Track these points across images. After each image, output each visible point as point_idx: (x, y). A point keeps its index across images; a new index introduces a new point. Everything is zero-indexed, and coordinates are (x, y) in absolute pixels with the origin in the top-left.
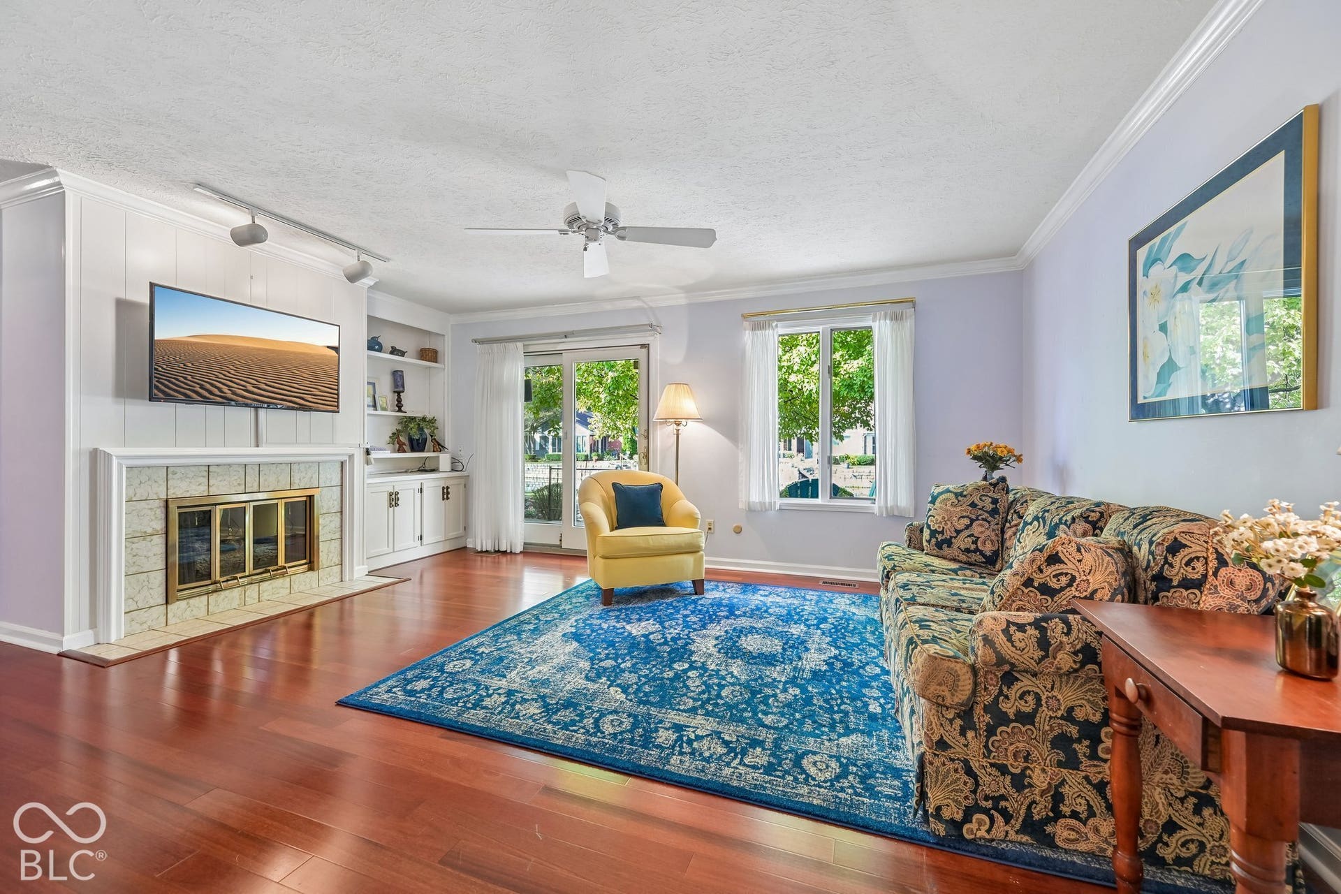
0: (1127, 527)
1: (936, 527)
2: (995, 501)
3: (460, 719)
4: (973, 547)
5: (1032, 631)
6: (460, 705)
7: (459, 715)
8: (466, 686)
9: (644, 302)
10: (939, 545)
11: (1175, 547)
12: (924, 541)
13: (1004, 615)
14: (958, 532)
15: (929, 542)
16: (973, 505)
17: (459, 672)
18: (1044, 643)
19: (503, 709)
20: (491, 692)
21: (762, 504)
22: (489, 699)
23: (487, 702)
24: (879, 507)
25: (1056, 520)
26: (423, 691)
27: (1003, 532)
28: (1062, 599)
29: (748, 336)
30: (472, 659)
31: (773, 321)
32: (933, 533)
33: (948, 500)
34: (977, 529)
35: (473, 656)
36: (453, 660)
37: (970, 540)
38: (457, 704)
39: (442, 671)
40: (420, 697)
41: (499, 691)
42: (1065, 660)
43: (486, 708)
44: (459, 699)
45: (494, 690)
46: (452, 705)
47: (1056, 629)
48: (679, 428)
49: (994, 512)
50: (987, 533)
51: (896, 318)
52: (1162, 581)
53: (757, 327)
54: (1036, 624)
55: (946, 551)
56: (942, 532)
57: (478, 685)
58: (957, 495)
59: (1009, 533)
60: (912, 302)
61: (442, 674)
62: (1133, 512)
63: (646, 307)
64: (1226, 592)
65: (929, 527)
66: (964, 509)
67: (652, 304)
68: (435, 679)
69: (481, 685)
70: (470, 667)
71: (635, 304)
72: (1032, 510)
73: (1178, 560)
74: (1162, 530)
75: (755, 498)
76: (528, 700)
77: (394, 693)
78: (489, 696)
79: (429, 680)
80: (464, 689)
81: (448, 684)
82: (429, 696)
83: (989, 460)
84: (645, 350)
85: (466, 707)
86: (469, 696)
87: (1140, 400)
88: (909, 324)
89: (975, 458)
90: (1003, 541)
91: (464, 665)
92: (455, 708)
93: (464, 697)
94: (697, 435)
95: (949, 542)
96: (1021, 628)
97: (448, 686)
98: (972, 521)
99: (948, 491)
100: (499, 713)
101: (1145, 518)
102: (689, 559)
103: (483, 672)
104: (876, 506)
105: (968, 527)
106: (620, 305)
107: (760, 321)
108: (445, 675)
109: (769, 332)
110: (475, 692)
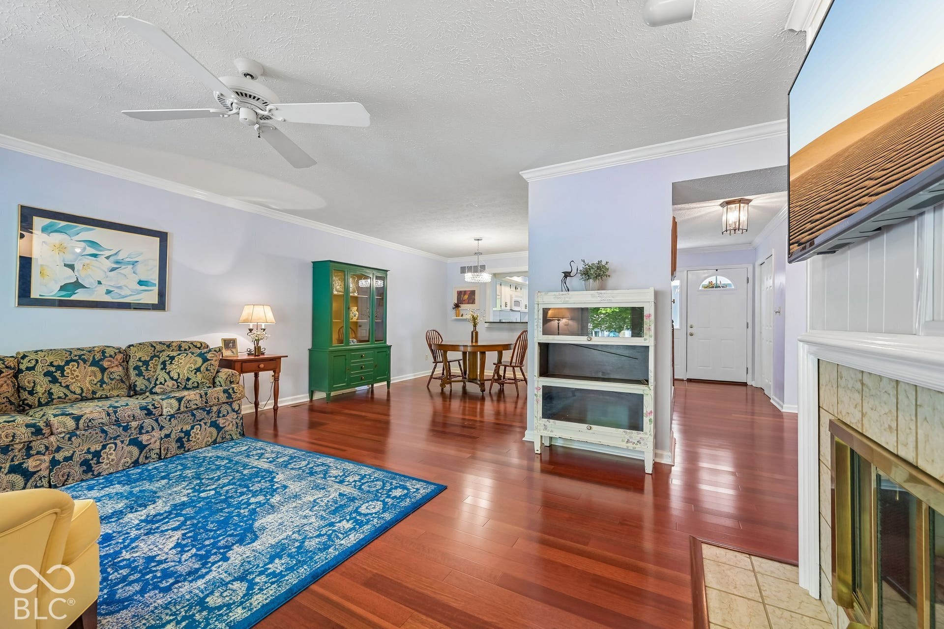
3: (373, 470)
6: (373, 477)
7: (374, 472)
8: (368, 489)
17: (371, 501)
19: (350, 474)
20: (353, 484)
22: (356, 479)
23: (357, 478)
26: (396, 488)
30: (360, 514)
35: (358, 517)
36: (376, 513)
38: (375, 478)
39: (385, 503)
40: (396, 483)
41: (348, 483)
43: (359, 475)
44: (373, 481)
45: (351, 484)
46: (377, 477)
57: (360, 488)
61: (384, 500)
68: (389, 496)
69: (358, 489)
70: (362, 504)
76: (334, 477)
77: (414, 488)
78: (355, 481)
79: (393, 495)
80: (369, 486)
81: (380, 491)
82: (391, 484)
85: (370, 476)
86: (367, 482)
91: (367, 508)
92: (376, 476)
93: (370, 482)
97: (380, 489)
100: (353, 471)
103: (353, 499)
108: (382, 499)
110: (363, 484)
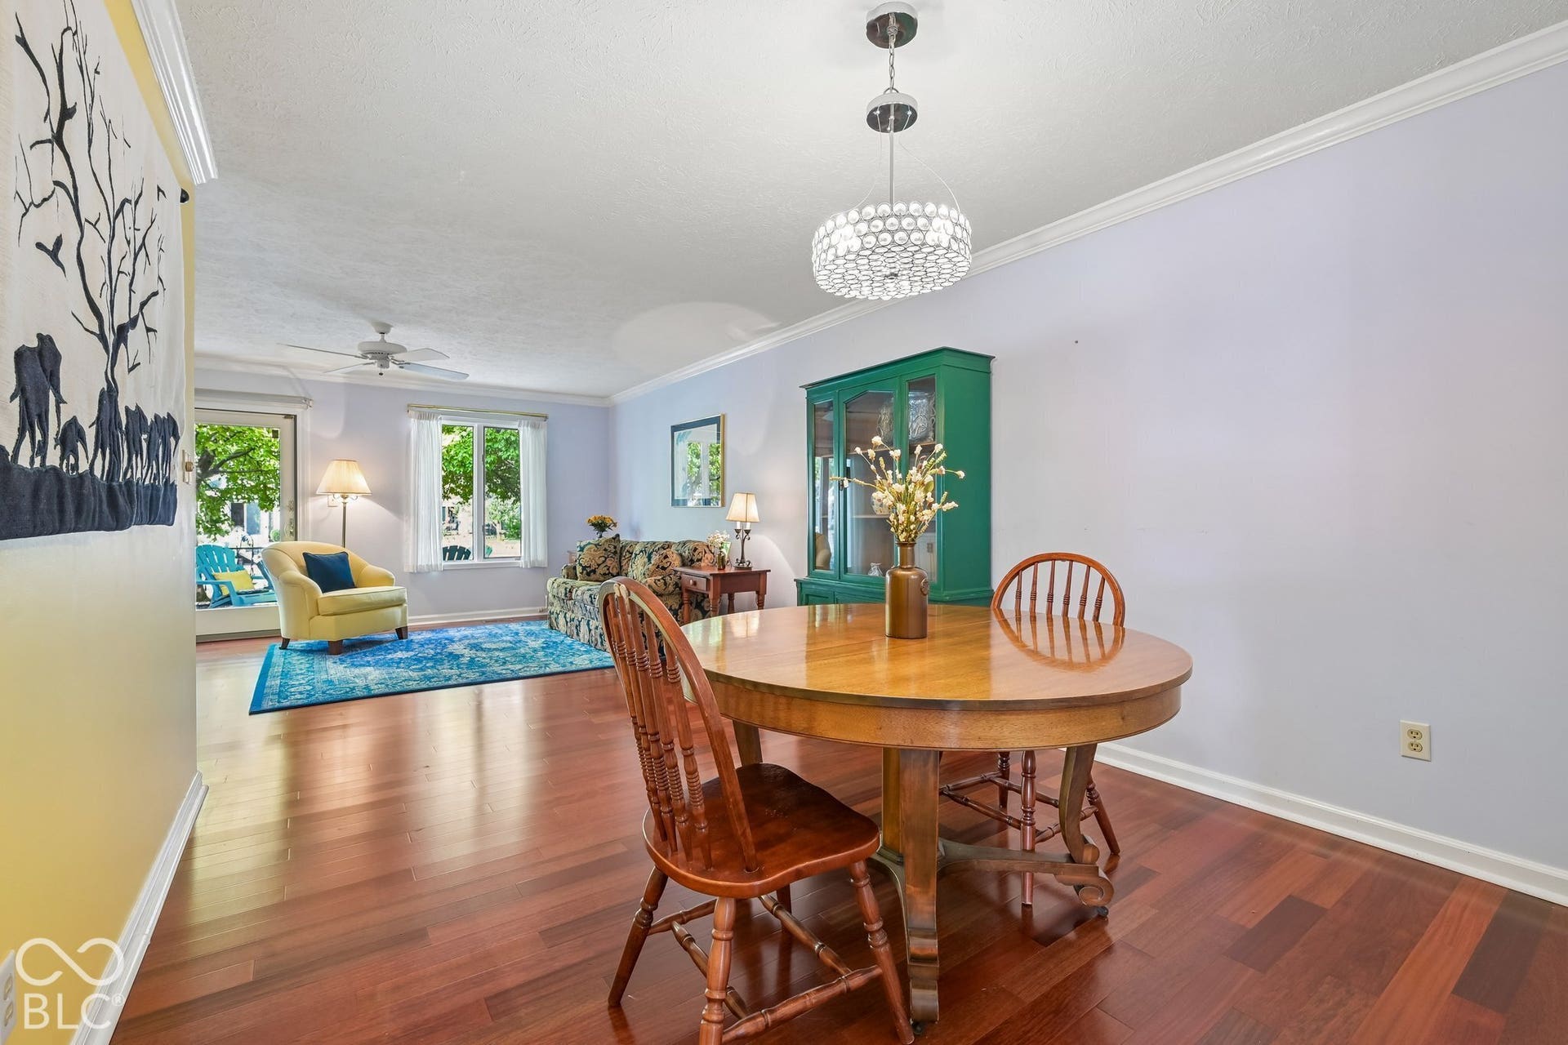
0: (680, 547)
1: (586, 564)
2: (615, 547)
4: (607, 572)
5: (662, 581)
9: (292, 373)
10: (588, 574)
11: (695, 549)
12: (578, 573)
13: (653, 578)
14: (599, 565)
15: (582, 573)
16: (605, 550)
18: (665, 584)
21: (430, 567)
24: (525, 562)
25: (651, 550)
27: (620, 563)
28: (667, 571)
29: (413, 424)
31: (439, 414)
32: (584, 568)
33: (591, 548)
34: (608, 562)
37: (606, 568)
42: (671, 588)
47: (668, 579)
48: (346, 501)
49: (615, 553)
50: (614, 564)
51: (534, 426)
52: (692, 561)
53: (421, 417)
54: (662, 578)
55: (593, 576)
56: (590, 567)
58: (596, 545)
59: (624, 563)
60: (546, 418)
62: (680, 543)
63: (291, 376)
64: (706, 561)
65: (581, 565)
66: (601, 552)
67: (301, 376)
71: (284, 373)
72: (637, 549)
73: (696, 554)
74: (691, 546)
75: (423, 562)
83: (601, 526)
84: (290, 422)
87: (676, 498)
88: (543, 433)
89: (593, 525)
90: (621, 567)
94: (361, 508)
95: (594, 571)
96: (659, 580)
98: (606, 558)
99: (589, 543)
101: (685, 544)
102: (398, 611)
104: (522, 561)
105: (604, 562)
106: (256, 369)
107: (425, 414)
109: (433, 423)
